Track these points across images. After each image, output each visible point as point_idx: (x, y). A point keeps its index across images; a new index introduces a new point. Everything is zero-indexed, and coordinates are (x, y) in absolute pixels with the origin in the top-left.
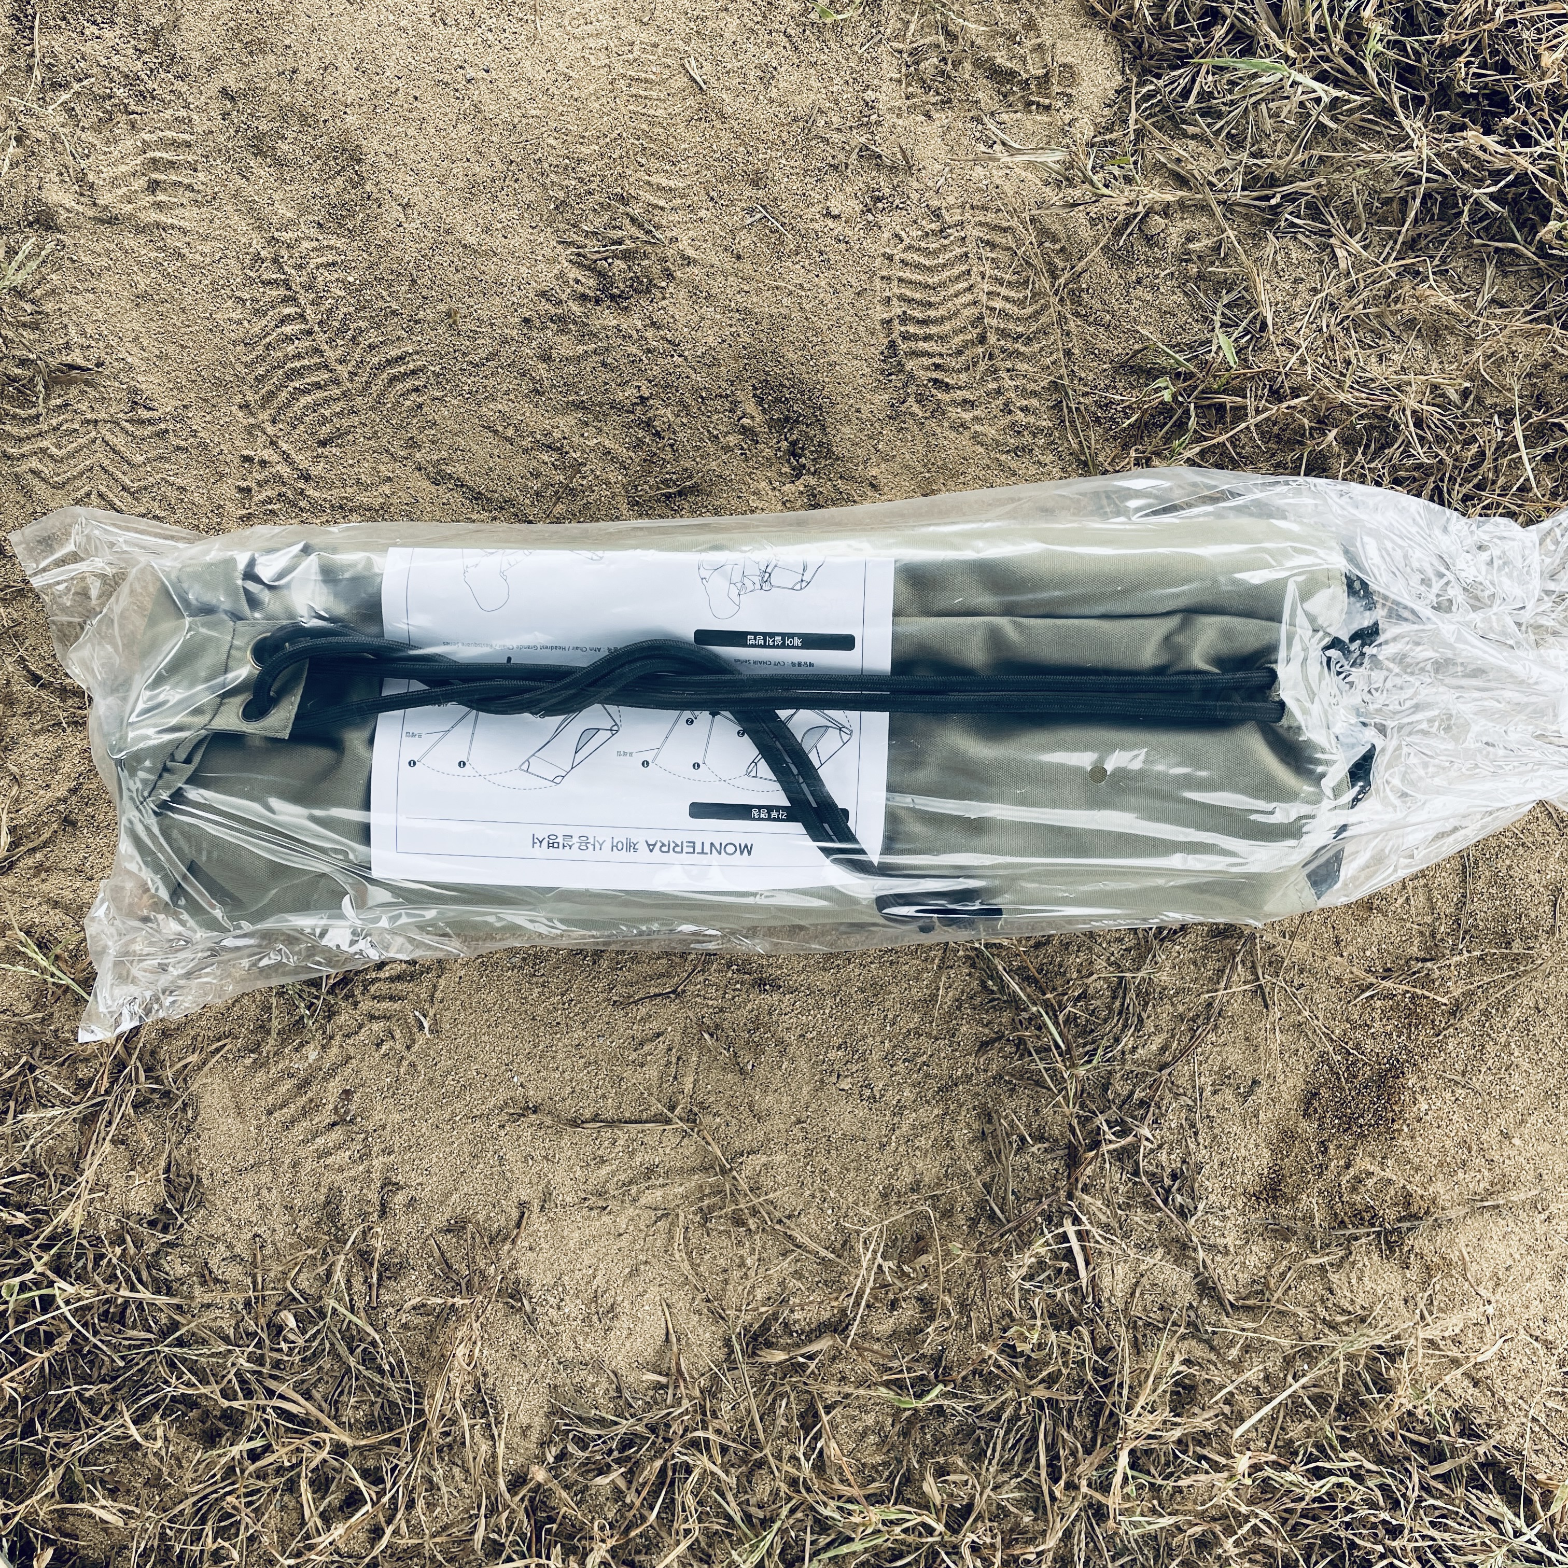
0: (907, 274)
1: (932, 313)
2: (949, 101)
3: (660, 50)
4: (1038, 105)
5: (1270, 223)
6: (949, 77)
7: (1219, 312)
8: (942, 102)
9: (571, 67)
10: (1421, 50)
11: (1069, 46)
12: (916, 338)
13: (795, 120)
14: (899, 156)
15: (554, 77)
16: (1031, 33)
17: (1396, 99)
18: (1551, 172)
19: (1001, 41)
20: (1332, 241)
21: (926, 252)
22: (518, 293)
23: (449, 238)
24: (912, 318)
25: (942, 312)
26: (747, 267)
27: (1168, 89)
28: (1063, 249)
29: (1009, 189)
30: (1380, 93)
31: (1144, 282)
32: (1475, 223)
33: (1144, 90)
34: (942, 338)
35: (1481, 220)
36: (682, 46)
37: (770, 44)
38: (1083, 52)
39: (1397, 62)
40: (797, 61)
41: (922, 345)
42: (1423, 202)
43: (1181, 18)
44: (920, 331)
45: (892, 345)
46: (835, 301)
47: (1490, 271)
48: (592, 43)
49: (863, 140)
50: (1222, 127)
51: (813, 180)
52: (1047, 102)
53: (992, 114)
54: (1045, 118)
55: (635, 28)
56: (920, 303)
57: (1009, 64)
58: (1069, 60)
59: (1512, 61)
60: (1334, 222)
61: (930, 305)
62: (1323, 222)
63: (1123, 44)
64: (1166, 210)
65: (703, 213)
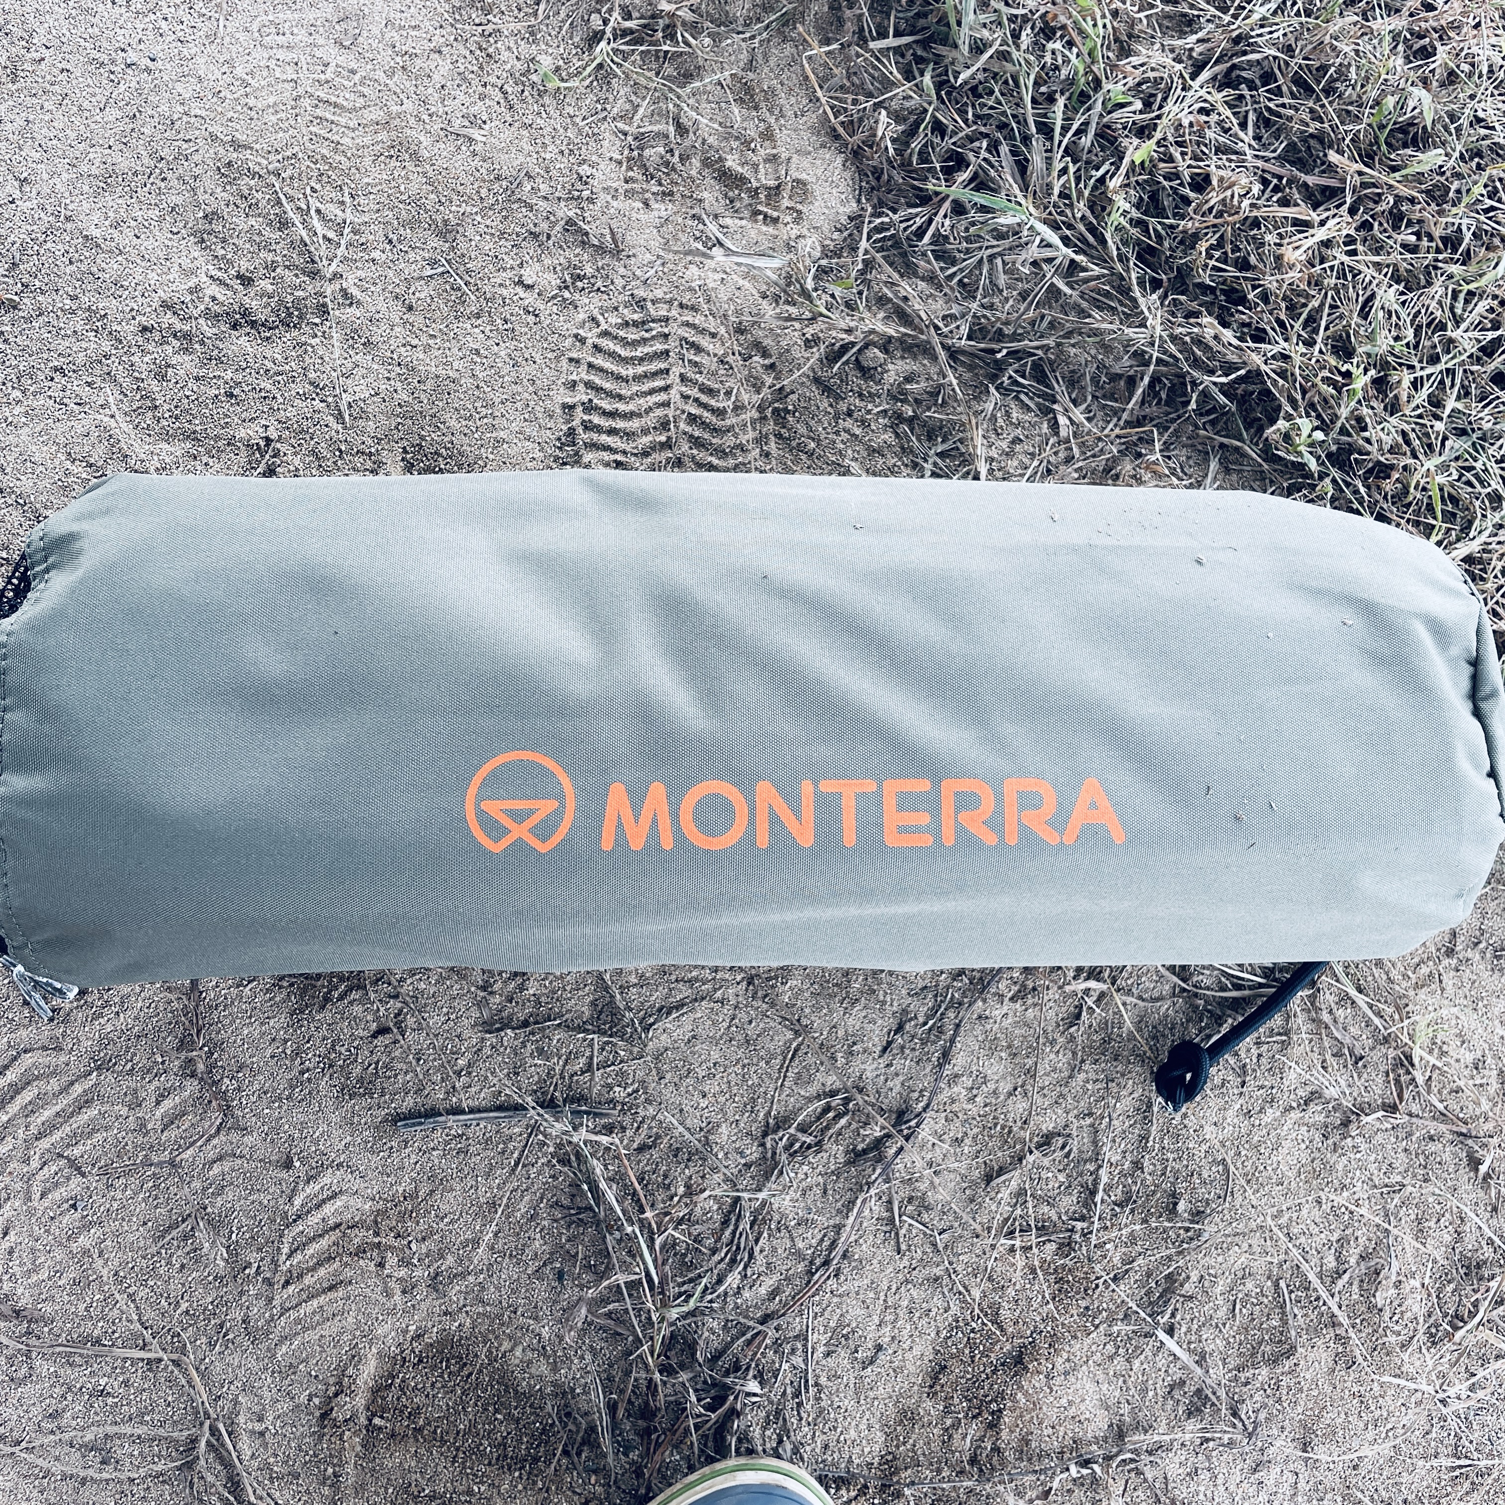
0: (599, 361)
1: (622, 407)
2: (671, 194)
3: (357, 78)
4: (766, 216)
5: (993, 378)
6: (674, 169)
7: (931, 461)
8: (664, 193)
9: (251, 73)
10: (1163, 233)
11: (806, 163)
12: (598, 429)
13: (498, 178)
14: (608, 237)
15: (229, 81)
16: (767, 143)
17: (1134, 276)
18: (1282, 374)
19: (735, 144)
20: (1055, 407)
21: (624, 342)
22: (140, 300)
23: (69, 226)
24: (597, 408)
25: (631, 407)
26: (417, 319)
27: (903, 225)
28: (772, 366)
29: (723, 296)
30: (1119, 267)
31: (855, 415)
32: (1201, 415)
33: (879, 221)
34: (629, 435)
35: (1208, 413)
36: (382, 77)
37: (482, 97)
38: (819, 172)
39: (1138, 242)
40: (510, 120)
41: (605, 439)
42: (1151, 385)
43: (924, 157)
44: (605, 423)
45: (571, 432)
46: (513, 374)
47: (1214, 465)
48: (281, 54)
49: (571, 214)
50: (955, 274)
51: (509, 244)
52: (775, 214)
53: (716, 216)
54: (770, 230)
55: (334, 50)
56: (610, 394)
57: (740, 170)
58: (803, 176)
59: (1253, 260)
60: (1060, 388)
61: (620, 397)
62: (1047, 386)
63: (860, 172)
64: (886, 345)
65: (376, 254)
